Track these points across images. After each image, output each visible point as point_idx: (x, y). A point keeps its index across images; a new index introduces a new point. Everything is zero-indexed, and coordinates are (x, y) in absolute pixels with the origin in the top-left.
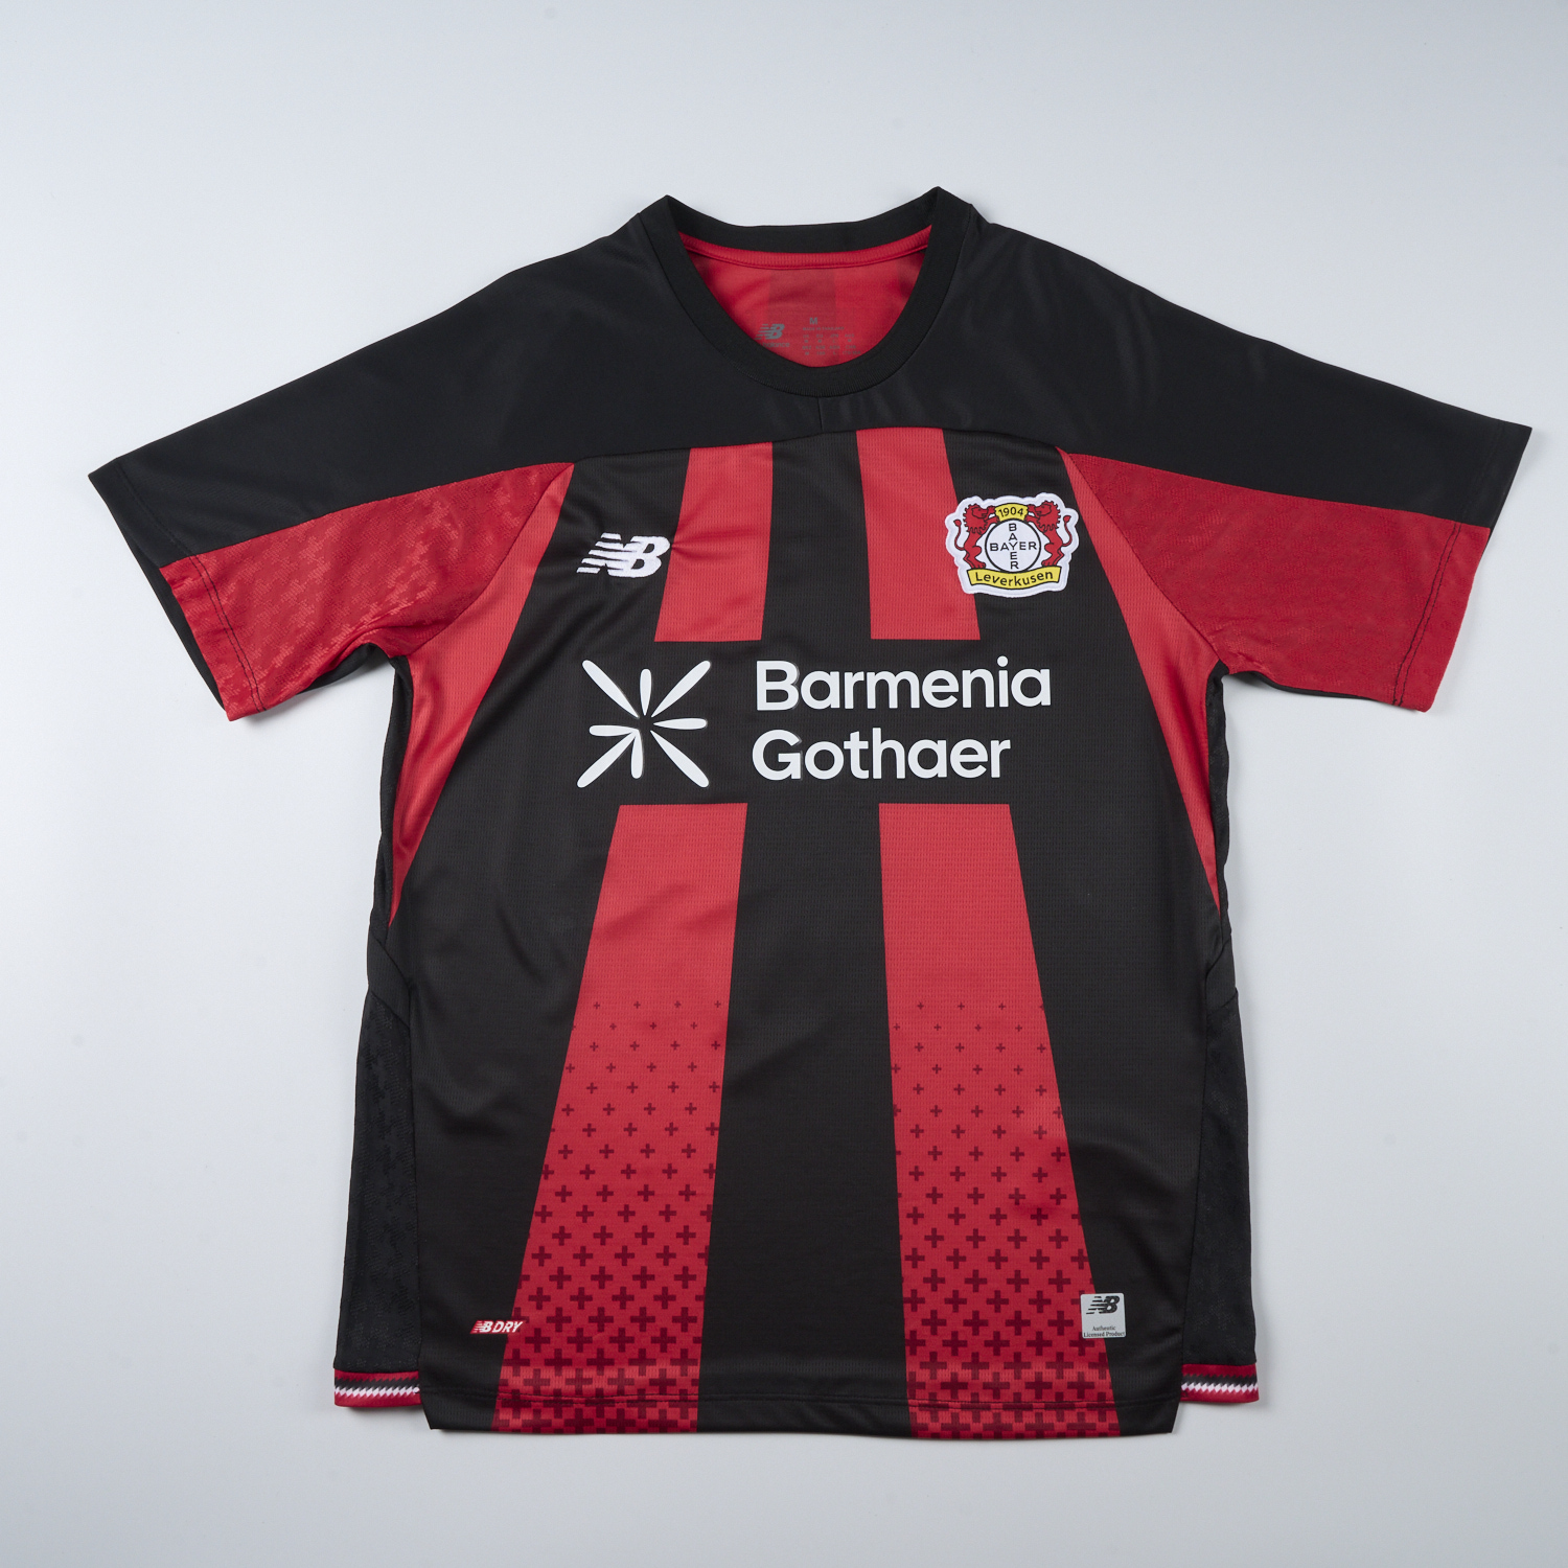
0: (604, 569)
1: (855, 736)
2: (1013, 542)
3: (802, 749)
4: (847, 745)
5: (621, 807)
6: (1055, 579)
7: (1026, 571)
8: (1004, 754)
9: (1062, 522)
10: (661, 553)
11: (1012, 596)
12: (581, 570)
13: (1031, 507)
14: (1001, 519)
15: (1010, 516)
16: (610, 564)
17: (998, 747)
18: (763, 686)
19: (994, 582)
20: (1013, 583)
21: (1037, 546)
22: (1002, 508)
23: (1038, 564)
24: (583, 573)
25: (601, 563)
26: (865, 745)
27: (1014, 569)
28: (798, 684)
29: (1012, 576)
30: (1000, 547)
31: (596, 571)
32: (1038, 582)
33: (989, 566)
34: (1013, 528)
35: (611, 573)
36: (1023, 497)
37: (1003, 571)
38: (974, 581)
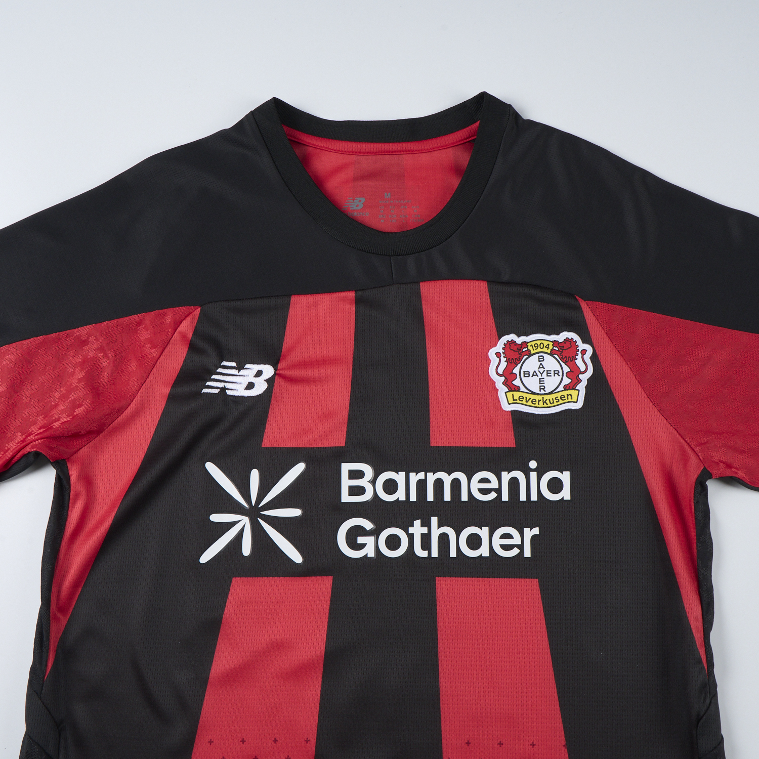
0: (223, 390)
1: (417, 523)
2: (541, 370)
3: (376, 533)
4: (411, 530)
5: (234, 579)
6: (574, 399)
7: (551, 393)
8: (534, 538)
9: (580, 355)
10: (267, 378)
11: (541, 413)
12: (205, 391)
13: (555, 343)
14: (532, 352)
15: (539, 350)
16: (228, 386)
17: (529, 533)
18: (346, 483)
19: (527, 402)
20: (541, 403)
21: (561, 374)
22: (533, 343)
23: (561, 388)
24: (207, 393)
25: (221, 385)
26: (425, 530)
27: (542, 392)
28: (373, 482)
29: (540, 397)
30: (531, 374)
31: (216, 391)
32: (561, 402)
33: (523, 389)
34: (541, 359)
35: (229, 392)
36: (549, 334)
37: (533, 393)
38: (511, 401)
